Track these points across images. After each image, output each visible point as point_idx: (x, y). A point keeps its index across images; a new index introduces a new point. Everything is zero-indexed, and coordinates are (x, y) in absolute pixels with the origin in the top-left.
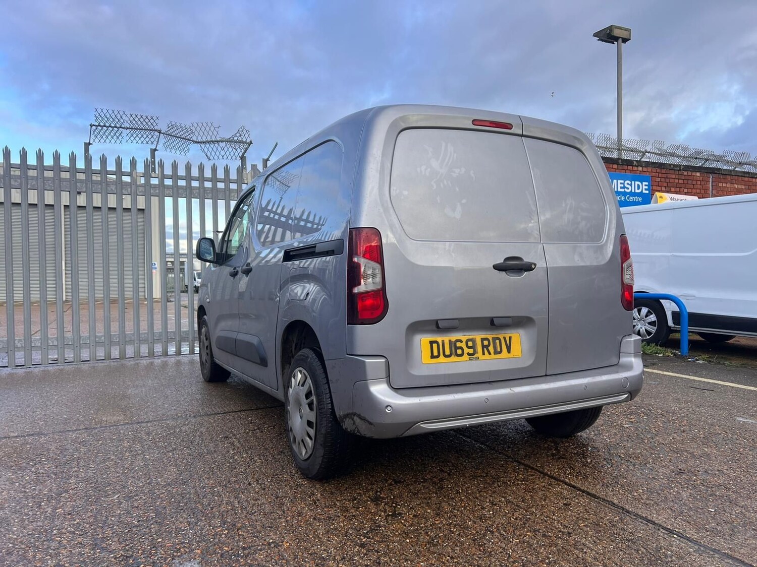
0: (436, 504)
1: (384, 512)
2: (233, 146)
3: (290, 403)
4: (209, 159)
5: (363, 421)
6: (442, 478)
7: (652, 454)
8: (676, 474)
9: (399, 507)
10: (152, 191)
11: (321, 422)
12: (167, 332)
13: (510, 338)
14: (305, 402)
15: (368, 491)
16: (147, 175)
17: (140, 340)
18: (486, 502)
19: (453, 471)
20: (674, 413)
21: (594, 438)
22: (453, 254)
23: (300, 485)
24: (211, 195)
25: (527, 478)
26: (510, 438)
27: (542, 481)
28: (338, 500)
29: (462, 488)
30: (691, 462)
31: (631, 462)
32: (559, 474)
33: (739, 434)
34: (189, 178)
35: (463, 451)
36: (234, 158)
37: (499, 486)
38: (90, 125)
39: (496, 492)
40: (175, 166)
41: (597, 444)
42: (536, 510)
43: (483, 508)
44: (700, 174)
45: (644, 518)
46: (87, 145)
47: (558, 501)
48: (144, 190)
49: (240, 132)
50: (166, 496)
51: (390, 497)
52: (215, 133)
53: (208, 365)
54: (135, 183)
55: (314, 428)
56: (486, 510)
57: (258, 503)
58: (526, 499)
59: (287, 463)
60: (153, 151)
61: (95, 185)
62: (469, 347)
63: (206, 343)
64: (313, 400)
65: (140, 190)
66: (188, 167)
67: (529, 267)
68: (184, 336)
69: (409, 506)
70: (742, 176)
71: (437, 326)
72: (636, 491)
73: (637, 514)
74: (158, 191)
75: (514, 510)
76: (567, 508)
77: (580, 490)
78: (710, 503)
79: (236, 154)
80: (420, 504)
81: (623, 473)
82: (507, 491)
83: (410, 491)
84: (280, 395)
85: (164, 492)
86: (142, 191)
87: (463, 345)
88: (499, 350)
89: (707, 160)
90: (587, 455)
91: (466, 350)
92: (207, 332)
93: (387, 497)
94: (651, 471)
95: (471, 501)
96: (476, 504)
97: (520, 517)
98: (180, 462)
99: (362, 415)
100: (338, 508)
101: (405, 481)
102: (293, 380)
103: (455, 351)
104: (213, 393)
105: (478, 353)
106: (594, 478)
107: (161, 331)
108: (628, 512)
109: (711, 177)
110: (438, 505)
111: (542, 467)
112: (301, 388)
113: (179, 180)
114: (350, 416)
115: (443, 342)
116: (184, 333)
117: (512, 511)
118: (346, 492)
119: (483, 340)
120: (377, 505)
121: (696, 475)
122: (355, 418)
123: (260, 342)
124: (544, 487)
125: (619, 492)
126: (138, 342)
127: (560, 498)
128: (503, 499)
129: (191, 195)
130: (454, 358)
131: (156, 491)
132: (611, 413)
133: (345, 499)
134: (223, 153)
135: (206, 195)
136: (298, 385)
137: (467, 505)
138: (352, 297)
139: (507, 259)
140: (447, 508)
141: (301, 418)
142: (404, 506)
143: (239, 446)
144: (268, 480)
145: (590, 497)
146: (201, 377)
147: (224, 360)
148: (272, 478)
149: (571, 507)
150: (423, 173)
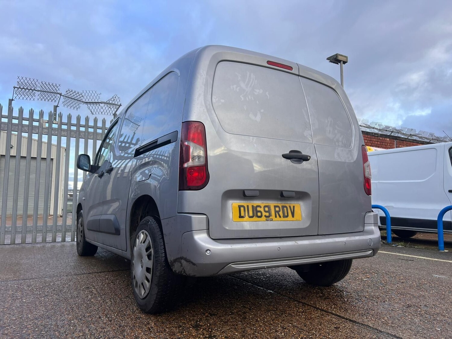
0: (241, 329)
1: (203, 335)
2: (109, 106)
3: (135, 257)
4: (93, 114)
5: (188, 263)
6: (245, 312)
7: (386, 296)
8: (406, 307)
9: (214, 331)
10: (53, 132)
11: (156, 267)
12: (57, 226)
13: (294, 207)
14: (145, 254)
15: (190, 321)
16: (50, 122)
17: (37, 231)
18: (279, 327)
19: (252, 307)
20: (393, 273)
21: (346, 287)
22: (255, 145)
23: (139, 318)
24: (92, 137)
25: (306, 311)
26: (290, 287)
27: (316, 313)
28: (168, 328)
29: (260, 318)
30: (414, 300)
31: (375, 301)
32: (327, 308)
33: (438, 284)
34: (78, 125)
35: (258, 295)
36: (109, 114)
37: (287, 317)
38: (14, 87)
39: (284, 320)
40: (69, 117)
41: (349, 290)
42: (315, 332)
43: (277, 331)
44: (389, 139)
45: (393, 335)
46: (11, 101)
47: (330, 326)
48: (47, 131)
49: (114, 98)
50: (32, 327)
51: (207, 325)
52: (98, 98)
53: (81, 244)
54: (41, 127)
55: (151, 273)
56: (279, 332)
57: (105, 331)
58: (306, 324)
59: (131, 303)
60: (56, 107)
61: (14, 127)
62: (266, 212)
63: (81, 229)
64: (151, 252)
65: (45, 131)
66: (79, 118)
67: (306, 159)
68: (69, 228)
69: (221, 330)
70: (412, 142)
71: (243, 194)
72: (383, 318)
73: (388, 333)
74: (57, 132)
75: (300, 332)
76: (337, 330)
77: (344, 318)
78: (435, 325)
79: (111, 112)
80: (229, 329)
81: (371, 307)
82: (292, 319)
83: (222, 321)
84: (128, 255)
85: (31, 324)
86: (46, 132)
87: (262, 209)
88: (286, 215)
89: (392, 132)
90: (344, 297)
91: (264, 214)
92: (82, 221)
93: (205, 325)
94: (389, 306)
95: (267, 326)
96: (271, 328)
97: (305, 337)
98: (49, 303)
99: (188, 258)
100: (167, 333)
101: (218, 314)
102: (137, 240)
103: (256, 213)
104: (83, 262)
105: (272, 216)
106: (352, 310)
107: (52, 224)
108: (381, 332)
109: (395, 141)
110: (243, 329)
111: (315, 304)
112: (142, 244)
113: (71, 126)
114: (178, 260)
115: (248, 206)
116: (69, 227)
117: (298, 333)
118: (173, 322)
119: (275, 207)
120: (197, 330)
121: (420, 308)
122: (183, 261)
123: (116, 219)
124: (318, 316)
125: (372, 319)
126: (35, 232)
127: (331, 324)
128: (291, 325)
129: (79, 136)
130: (255, 218)
131: (25, 323)
132: (353, 272)
133: (173, 327)
134: (102, 110)
135: (89, 136)
136: (141, 243)
137: (264, 329)
138: (182, 170)
139: (291, 152)
140: (249, 331)
141: (142, 267)
142: (218, 331)
143: (96, 293)
144: (114, 315)
145: (352, 323)
146: (77, 253)
147: (92, 238)
148: (118, 313)
149: (340, 329)
150: (235, 89)
